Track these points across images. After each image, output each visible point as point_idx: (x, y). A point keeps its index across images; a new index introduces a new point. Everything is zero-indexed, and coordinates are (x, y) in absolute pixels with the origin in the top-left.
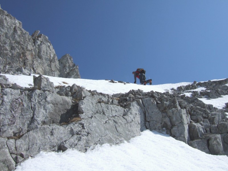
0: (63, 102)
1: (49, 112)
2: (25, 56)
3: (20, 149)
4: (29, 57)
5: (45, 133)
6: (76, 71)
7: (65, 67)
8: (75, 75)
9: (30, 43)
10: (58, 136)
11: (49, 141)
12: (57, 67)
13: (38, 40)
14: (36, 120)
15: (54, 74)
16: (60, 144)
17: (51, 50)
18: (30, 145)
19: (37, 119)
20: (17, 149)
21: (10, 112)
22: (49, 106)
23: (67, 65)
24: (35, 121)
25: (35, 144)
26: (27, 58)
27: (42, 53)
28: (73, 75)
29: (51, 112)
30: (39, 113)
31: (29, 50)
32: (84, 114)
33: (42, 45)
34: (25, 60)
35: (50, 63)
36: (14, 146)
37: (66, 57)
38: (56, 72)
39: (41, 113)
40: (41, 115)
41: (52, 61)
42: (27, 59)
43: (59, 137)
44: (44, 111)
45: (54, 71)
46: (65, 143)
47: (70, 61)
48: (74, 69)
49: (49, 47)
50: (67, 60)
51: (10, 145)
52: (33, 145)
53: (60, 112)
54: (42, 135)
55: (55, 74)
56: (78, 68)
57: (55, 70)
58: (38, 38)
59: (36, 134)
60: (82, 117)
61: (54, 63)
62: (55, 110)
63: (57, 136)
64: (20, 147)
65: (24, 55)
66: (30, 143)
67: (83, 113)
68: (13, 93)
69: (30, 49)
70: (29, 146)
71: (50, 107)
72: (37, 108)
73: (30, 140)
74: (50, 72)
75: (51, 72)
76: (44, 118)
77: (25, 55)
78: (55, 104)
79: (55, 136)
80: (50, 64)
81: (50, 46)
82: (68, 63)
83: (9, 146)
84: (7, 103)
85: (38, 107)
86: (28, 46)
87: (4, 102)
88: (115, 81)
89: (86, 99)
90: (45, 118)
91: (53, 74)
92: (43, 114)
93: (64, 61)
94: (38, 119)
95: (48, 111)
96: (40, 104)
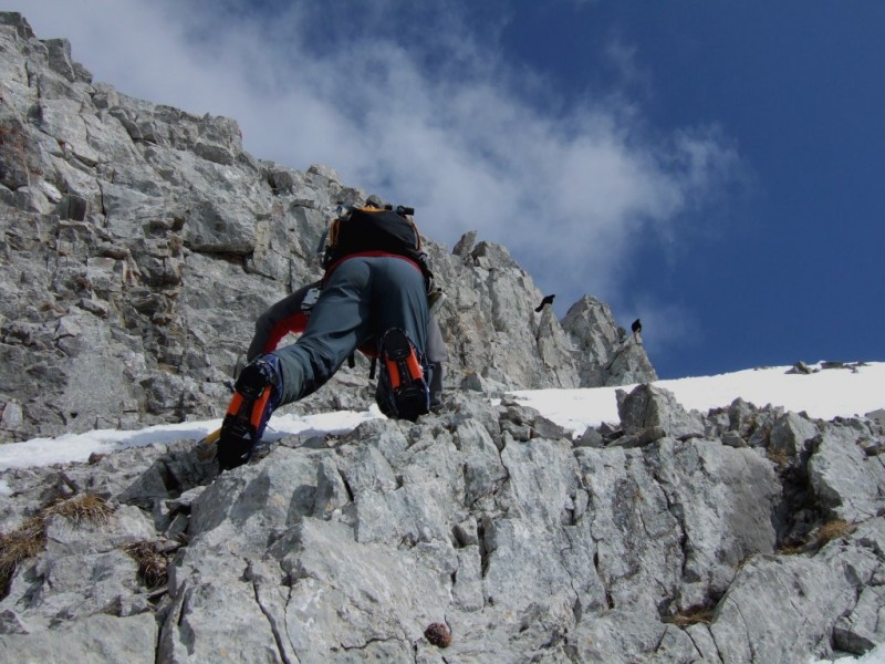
0: (752, 470)
1: (725, 514)
2: (458, 332)
3: (732, 656)
4: (471, 332)
5: (781, 592)
6: (634, 355)
7: (587, 345)
8: (637, 370)
9: (463, 282)
10: (821, 598)
11: (801, 619)
12: (561, 352)
13: (478, 265)
14: (700, 550)
15: (558, 378)
16: (834, 628)
17: (529, 293)
18: (752, 639)
19: (700, 544)
20: (724, 657)
21: (618, 531)
22: (719, 491)
23: (596, 337)
24: (696, 552)
25: (767, 636)
26: (466, 338)
27: (502, 310)
28: (628, 369)
29: (731, 515)
30: (697, 524)
31: (466, 309)
32: (846, 504)
33: (496, 281)
34: (462, 347)
35: (537, 339)
36: (715, 649)
37: (586, 308)
38: (563, 372)
39: (703, 521)
40: (707, 530)
41: (543, 333)
42: (468, 341)
43: (825, 602)
44: (709, 513)
45: (555, 369)
46: (850, 620)
47: (602, 321)
48: (628, 348)
49: (520, 281)
50: (593, 318)
51: (703, 645)
52: (763, 638)
53: (754, 508)
54: (774, 600)
55: (561, 377)
56: (640, 340)
57: (558, 365)
58: (475, 258)
59: (756, 598)
60: (849, 517)
61: (551, 337)
62: (738, 503)
63: (818, 600)
64: (729, 648)
65: (456, 328)
66: (751, 633)
67: (838, 502)
68: (609, 463)
69: (470, 304)
70: (751, 645)
71: (723, 497)
72: (686, 506)
73: (748, 621)
74: (543, 374)
75: (546, 372)
76: (719, 537)
77: (458, 329)
78: (733, 481)
79: (812, 597)
80: (538, 345)
81: (525, 280)
82: (598, 328)
83: (701, 648)
84: (604, 502)
85: (689, 501)
86: (461, 295)
87: (595, 499)
88: (812, 367)
89: (828, 448)
90: (723, 538)
91: (555, 381)
92: (710, 524)
93: (581, 325)
94: (705, 544)
95: (721, 511)
96: (691, 488)
